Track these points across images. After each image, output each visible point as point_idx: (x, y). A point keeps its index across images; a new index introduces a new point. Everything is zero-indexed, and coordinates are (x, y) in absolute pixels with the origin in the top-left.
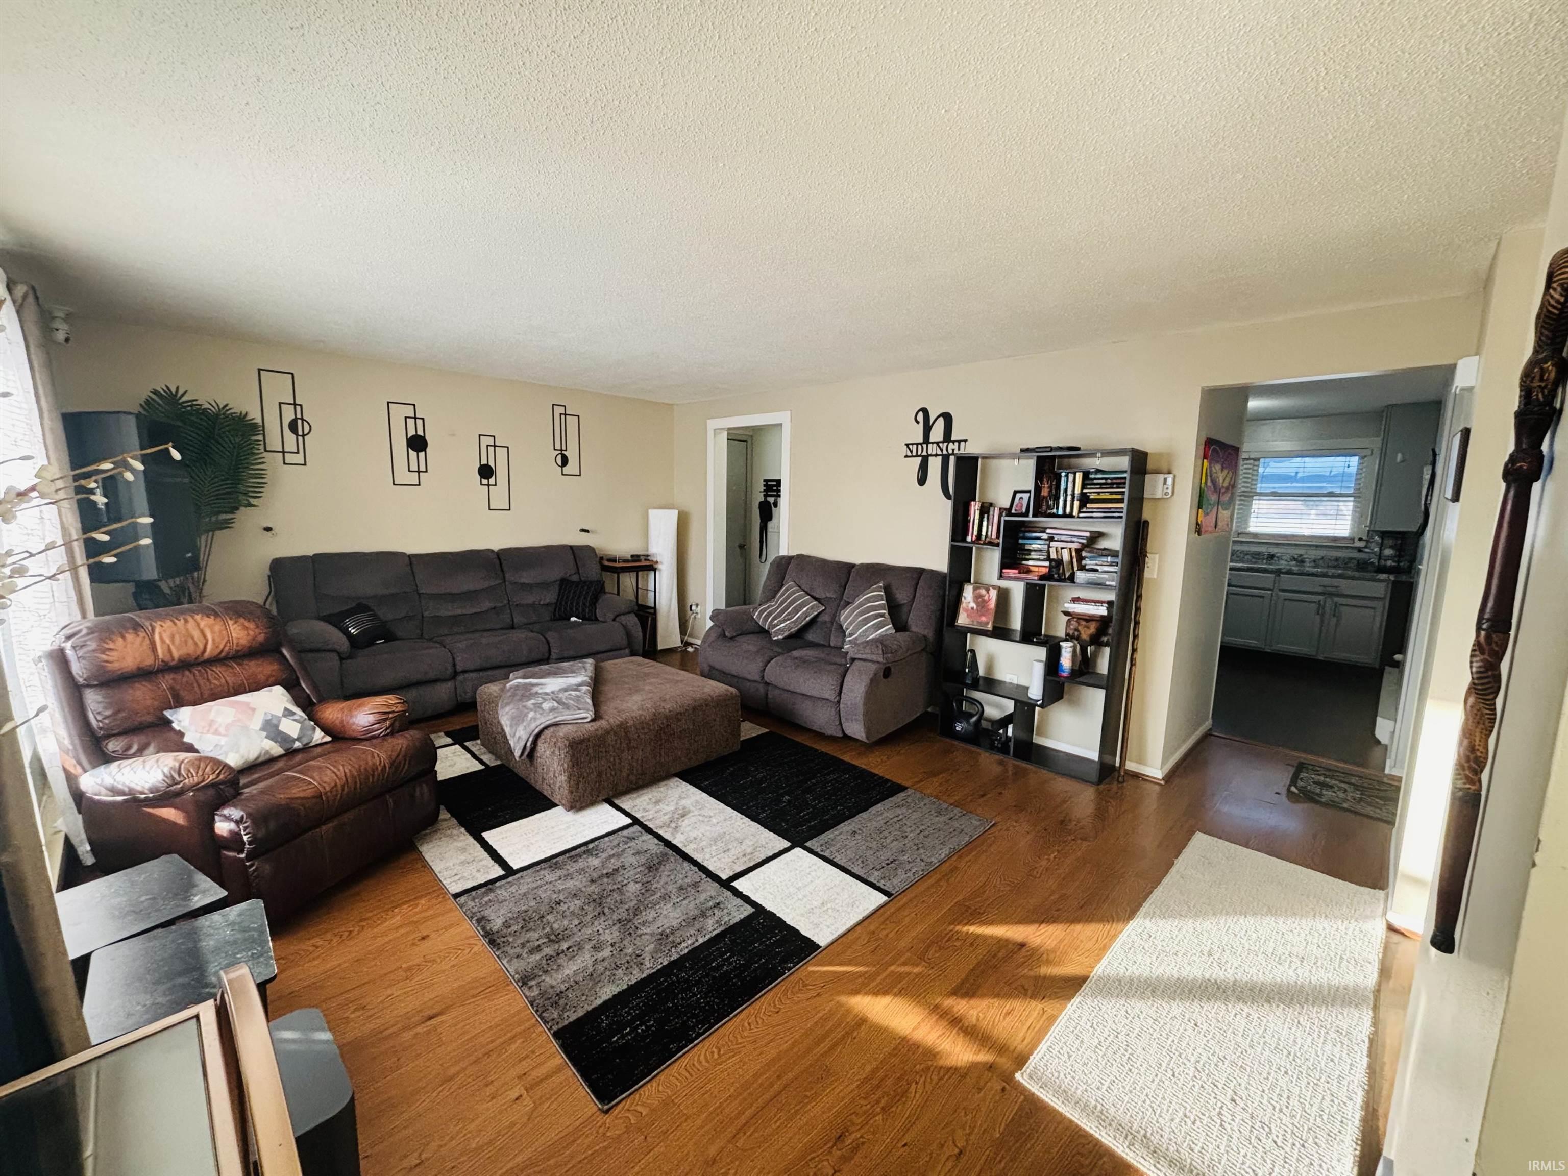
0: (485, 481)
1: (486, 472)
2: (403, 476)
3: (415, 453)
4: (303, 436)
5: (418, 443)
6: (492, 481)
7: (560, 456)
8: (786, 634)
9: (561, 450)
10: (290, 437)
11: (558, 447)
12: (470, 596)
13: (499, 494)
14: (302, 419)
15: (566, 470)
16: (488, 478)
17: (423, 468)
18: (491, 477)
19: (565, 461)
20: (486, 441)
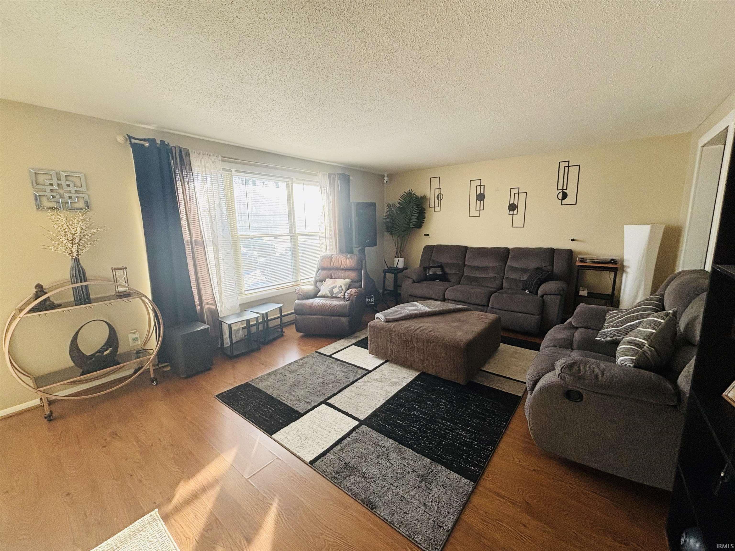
0: (511, 213)
1: (513, 207)
2: (474, 213)
3: (479, 202)
4: (440, 200)
5: (481, 197)
6: (515, 212)
7: (561, 194)
8: (609, 339)
9: (563, 189)
10: (437, 200)
11: (560, 187)
12: (485, 269)
13: (518, 219)
14: (441, 194)
15: (564, 202)
16: (513, 210)
17: (482, 208)
18: (515, 210)
19: (565, 196)
20: (514, 191)
